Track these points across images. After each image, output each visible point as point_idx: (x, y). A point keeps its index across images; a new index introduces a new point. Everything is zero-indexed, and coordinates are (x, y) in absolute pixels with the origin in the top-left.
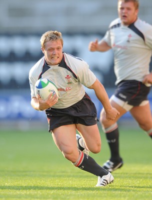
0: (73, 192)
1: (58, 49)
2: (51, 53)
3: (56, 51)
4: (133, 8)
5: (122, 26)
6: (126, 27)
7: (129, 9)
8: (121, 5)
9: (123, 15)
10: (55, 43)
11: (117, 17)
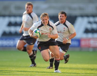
0: (37, 73)
1: (46, 20)
2: (44, 21)
3: (45, 21)
4: (31, 7)
5: (26, 14)
6: (28, 14)
7: (30, 8)
8: (27, 6)
9: (28, 10)
10: (45, 17)
11: (25, 11)
